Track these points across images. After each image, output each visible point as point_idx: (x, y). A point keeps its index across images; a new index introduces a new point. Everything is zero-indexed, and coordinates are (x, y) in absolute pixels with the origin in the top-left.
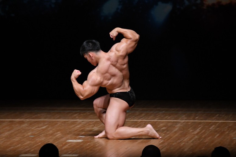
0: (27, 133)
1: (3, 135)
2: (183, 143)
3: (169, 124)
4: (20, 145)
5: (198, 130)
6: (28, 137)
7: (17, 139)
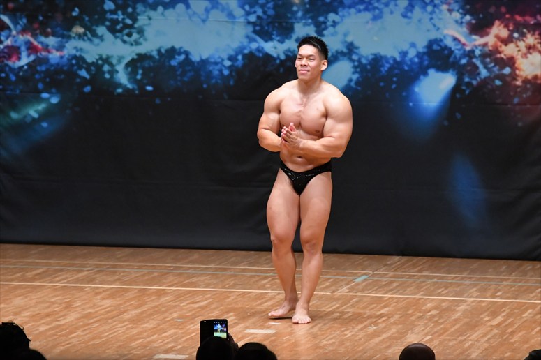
0: (171, 314)
1: (126, 316)
2: (470, 343)
3: (443, 304)
4: (156, 336)
5: (499, 319)
6: (172, 322)
7: (150, 324)
